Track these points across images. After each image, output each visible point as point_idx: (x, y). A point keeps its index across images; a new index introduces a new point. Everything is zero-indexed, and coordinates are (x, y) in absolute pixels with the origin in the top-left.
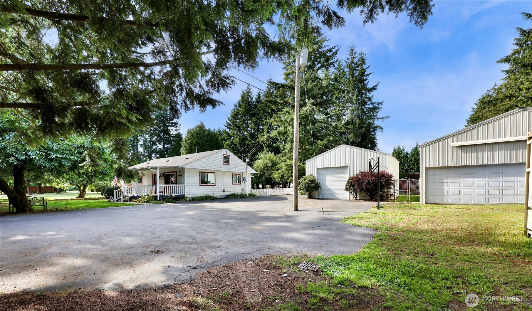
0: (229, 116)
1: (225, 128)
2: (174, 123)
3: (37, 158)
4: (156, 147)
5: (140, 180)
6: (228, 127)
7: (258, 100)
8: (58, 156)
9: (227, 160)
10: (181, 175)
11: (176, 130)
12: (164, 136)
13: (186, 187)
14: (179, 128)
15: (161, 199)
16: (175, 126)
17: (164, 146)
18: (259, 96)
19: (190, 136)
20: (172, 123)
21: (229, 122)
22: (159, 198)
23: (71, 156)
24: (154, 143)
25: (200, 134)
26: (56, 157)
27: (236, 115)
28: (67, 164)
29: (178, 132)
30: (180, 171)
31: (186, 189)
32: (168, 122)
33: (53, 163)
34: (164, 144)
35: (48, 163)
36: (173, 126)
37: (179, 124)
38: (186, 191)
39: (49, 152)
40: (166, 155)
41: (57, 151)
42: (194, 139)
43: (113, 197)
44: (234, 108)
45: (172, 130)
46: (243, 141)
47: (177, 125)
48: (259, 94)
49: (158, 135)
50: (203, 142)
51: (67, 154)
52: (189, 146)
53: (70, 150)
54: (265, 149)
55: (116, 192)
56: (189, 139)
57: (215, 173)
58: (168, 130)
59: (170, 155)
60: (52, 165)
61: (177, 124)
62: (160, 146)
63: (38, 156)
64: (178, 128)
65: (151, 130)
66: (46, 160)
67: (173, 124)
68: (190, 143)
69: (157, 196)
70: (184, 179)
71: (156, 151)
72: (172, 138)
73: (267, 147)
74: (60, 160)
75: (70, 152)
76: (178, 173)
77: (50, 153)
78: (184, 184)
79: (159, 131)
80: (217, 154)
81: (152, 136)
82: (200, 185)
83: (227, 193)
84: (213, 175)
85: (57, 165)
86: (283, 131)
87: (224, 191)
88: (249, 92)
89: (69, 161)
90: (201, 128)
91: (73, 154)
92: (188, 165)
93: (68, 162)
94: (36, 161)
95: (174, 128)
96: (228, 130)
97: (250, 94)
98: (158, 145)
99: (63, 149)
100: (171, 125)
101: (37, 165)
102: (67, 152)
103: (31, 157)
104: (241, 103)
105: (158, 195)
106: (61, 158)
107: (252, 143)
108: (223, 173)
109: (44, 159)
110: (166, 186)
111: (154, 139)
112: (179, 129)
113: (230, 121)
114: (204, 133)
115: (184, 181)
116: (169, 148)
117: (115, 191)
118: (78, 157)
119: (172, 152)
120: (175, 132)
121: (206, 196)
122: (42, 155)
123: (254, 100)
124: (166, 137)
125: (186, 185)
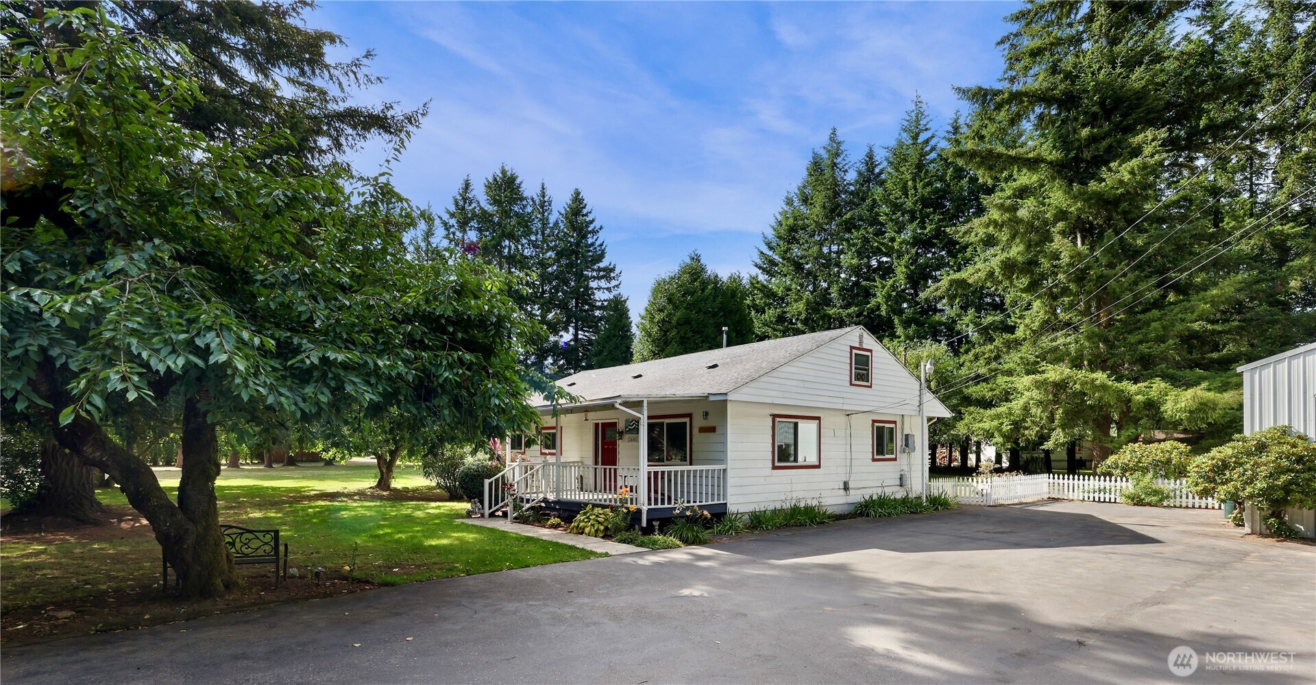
0: (770, 234)
1: (755, 271)
2: (604, 270)
3: (241, 365)
4: (556, 338)
5: (551, 441)
6: (764, 270)
7: (870, 175)
8: (332, 355)
9: (861, 369)
10: (712, 430)
11: (609, 289)
12: (577, 306)
13: (730, 473)
14: (617, 283)
15: (656, 524)
16: (609, 279)
17: (576, 335)
18: (870, 161)
19: (663, 301)
20: (599, 270)
21: (770, 253)
22: (649, 521)
23: (380, 354)
24: (554, 328)
25: (692, 293)
26: (324, 360)
27: (793, 229)
28: (368, 396)
29: (615, 293)
30: (706, 414)
31: (731, 481)
32: (588, 267)
33: (309, 390)
34: (576, 330)
35: (290, 389)
36: (602, 277)
37: (617, 271)
38: (730, 491)
39: (296, 341)
40: (581, 361)
41: (326, 334)
42: (676, 308)
43: (482, 502)
44: (786, 208)
45: (599, 289)
46: (816, 310)
47: (612, 275)
48: (870, 156)
49: (563, 306)
50: (701, 316)
51: (366, 348)
52: (661, 329)
53: (378, 332)
54: (900, 331)
55: (491, 484)
56: (661, 311)
57: (818, 418)
58: (587, 288)
59: (594, 361)
60: (304, 400)
61: (613, 270)
62: (567, 337)
63: (247, 358)
64: (614, 283)
65: (544, 292)
66: (284, 378)
67: (602, 273)
68: (663, 320)
69: (639, 511)
70: (724, 443)
71: (556, 351)
72: (597, 313)
73: (906, 324)
74: (336, 377)
75: (375, 340)
76: (699, 422)
77: (300, 345)
78: (722, 461)
79: (564, 293)
80: (833, 345)
81: (546, 309)
82: (774, 468)
83: (856, 496)
84: (814, 424)
85: (323, 399)
86: (1020, 259)
87: (846, 487)
88: (836, 151)
89: (373, 381)
90: (695, 272)
91: (387, 349)
92: (745, 390)
93: (368, 383)
94: (238, 380)
95: (603, 283)
96: (762, 278)
97: (839, 160)
98: (561, 333)
99: (353, 325)
100: (595, 274)
101: (245, 398)
102: (366, 338)
103: (212, 360)
104: (808, 191)
105: (645, 508)
106: (345, 366)
107: (849, 315)
108: (843, 419)
109: (274, 369)
110: (656, 473)
111: (550, 316)
112: (617, 286)
113: (771, 248)
114: (703, 290)
115: (724, 452)
116: (590, 342)
117: (487, 482)
118: (407, 362)
119: (600, 352)
120: (605, 296)
121: (795, 511)
122: (262, 350)
123: (851, 176)
124: (582, 311)
125: (730, 464)
